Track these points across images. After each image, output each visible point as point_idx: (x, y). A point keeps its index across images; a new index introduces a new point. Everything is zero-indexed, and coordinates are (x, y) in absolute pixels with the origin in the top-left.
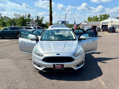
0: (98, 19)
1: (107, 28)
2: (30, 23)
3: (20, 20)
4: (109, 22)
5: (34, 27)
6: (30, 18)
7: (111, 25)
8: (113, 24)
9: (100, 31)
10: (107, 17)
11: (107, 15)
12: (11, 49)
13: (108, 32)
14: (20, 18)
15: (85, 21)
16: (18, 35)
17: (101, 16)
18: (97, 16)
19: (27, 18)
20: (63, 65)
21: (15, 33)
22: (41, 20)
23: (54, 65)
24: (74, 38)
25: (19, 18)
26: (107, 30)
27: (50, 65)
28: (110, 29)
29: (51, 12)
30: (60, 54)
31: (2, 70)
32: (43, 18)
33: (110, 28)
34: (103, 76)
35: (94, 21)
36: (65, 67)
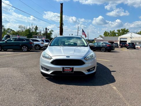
0: (116, 34)
1: (126, 44)
2: (37, 37)
3: (26, 33)
4: (129, 38)
5: (42, 40)
6: (38, 31)
7: (131, 41)
8: (133, 40)
9: (118, 47)
10: (126, 32)
11: (126, 30)
12: (15, 60)
13: (127, 49)
14: (26, 31)
15: (101, 36)
16: (23, 47)
17: (119, 31)
18: (114, 30)
19: (34, 30)
20: (73, 68)
21: (20, 45)
22: (49, 33)
23: (63, 68)
24: (86, 45)
25: (24, 31)
26: (126, 46)
27: (59, 68)
28: (129, 45)
29: (62, 24)
30: (69, 57)
31: (6, 76)
32: (52, 31)
33: (129, 43)
34: (115, 83)
35: (111, 36)
36: (74, 70)
